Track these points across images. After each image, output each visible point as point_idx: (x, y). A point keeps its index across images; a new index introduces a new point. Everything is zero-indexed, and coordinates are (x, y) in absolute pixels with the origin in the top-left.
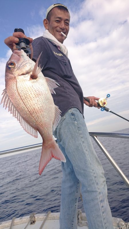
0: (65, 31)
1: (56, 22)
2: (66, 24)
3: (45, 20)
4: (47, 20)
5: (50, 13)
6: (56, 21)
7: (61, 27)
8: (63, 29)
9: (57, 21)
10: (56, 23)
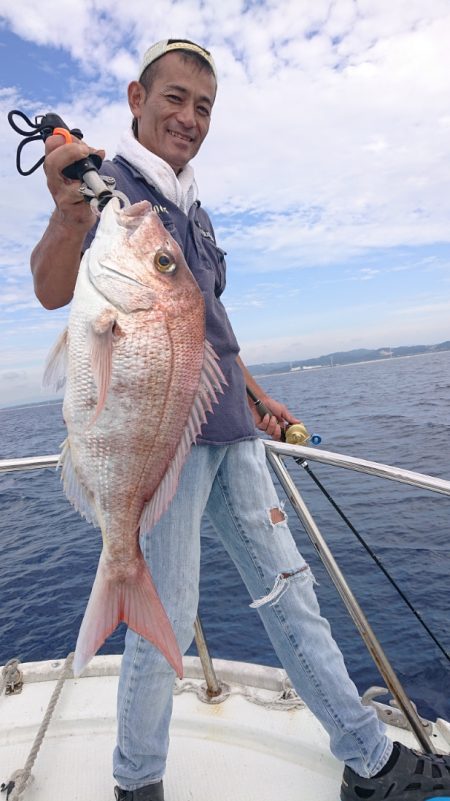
0: (193, 133)
1: (168, 100)
2: (200, 110)
3: (133, 84)
4: (139, 85)
5: (153, 67)
6: (169, 96)
7: (182, 119)
8: (187, 125)
9: (172, 99)
10: (167, 104)
